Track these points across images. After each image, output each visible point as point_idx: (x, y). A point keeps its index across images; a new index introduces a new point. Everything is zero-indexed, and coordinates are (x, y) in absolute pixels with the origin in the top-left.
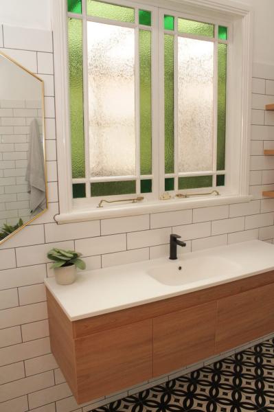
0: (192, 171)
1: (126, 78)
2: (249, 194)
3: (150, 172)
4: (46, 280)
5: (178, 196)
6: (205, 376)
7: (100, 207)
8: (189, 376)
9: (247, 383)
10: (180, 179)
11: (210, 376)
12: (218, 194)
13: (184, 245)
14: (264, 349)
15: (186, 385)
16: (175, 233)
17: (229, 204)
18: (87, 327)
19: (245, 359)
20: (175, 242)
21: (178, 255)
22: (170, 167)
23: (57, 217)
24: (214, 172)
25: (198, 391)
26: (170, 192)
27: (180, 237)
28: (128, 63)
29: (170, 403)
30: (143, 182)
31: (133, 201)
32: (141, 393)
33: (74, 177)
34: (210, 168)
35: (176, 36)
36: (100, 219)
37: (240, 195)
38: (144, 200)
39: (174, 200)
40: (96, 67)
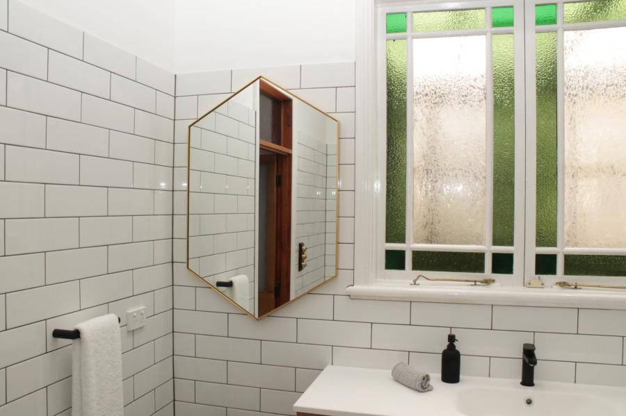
1: (471, 106)
3: (511, 243)
5: (560, 284)
7: (415, 284)
10: (568, 258)
20: (529, 354)
23: (349, 289)
26: (547, 277)
28: (474, 84)
30: (496, 256)
31: (475, 283)
33: (387, 241)
35: (560, 31)
36: (411, 301)
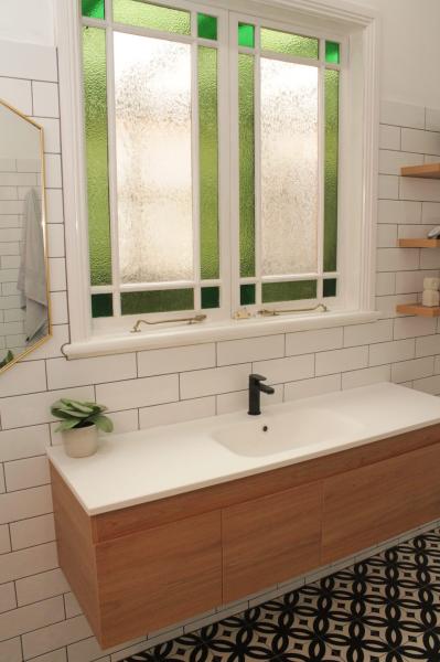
0: (284, 273)
1: (177, 124)
2: (376, 310)
3: (216, 276)
4: (49, 450)
5: (261, 312)
6: (307, 600)
7: (136, 331)
8: (282, 601)
9: (374, 610)
10: (266, 286)
11: (315, 599)
12: (325, 310)
13: (271, 391)
14: (400, 555)
15: (276, 615)
16: (257, 372)
17: (343, 325)
18: (114, 524)
19: (370, 572)
20: (256, 387)
21: (261, 408)
22: (248, 267)
23: (66, 348)
24: (319, 274)
25: (296, 625)
26: (249, 307)
27: (264, 379)
28: (180, 100)
29: (251, 645)
30: (205, 291)
31: (190, 321)
32: (204, 630)
33: (93, 283)
34: (314, 269)
35: (257, 56)
36: (136, 351)
37: (361, 312)
38: (207, 320)
39: (255, 321)
40: (129, 106)
